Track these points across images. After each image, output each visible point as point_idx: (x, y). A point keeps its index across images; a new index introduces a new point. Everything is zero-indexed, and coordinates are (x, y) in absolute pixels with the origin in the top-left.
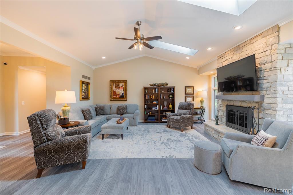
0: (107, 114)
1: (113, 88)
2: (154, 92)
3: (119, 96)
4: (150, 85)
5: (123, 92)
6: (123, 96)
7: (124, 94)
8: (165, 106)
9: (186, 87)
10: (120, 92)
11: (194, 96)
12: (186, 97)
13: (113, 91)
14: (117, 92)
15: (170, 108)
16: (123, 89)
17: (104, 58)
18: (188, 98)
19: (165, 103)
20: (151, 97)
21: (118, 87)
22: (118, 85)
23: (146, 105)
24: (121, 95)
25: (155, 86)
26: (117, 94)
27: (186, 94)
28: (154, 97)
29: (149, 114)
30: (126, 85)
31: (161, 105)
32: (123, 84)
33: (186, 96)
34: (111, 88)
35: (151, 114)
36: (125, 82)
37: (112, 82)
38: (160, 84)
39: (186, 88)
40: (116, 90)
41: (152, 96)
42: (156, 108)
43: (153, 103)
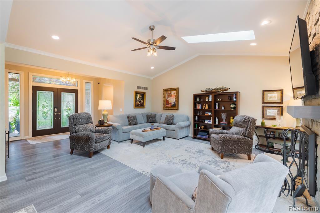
0: (157, 123)
1: (166, 97)
2: (207, 100)
3: (171, 105)
4: (202, 91)
5: (175, 101)
6: (174, 106)
7: (175, 103)
8: (224, 119)
9: (264, 91)
10: (172, 100)
11: (282, 106)
12: (265, 108)
13: (166, 99)
14: (169, 101)
15: (232, 124)
16: (174, 97)
17: (152, 68)
18: (268, 110)
19: (224, 116)
20: (204, 107)
21: (170, 95)
22: (170, 93)
23: (196, 117)
24: (173, 104)
25: (208, 93)
26: (169, 103)
27: (263, 102)
28: (207, 106)
29: (201, 128)
30: (178, 93)
31: (217, 118)
32: (175, 92)
33: (263, 106)
34: (164, 97)
35: (203, 129)
36: (177, 90)
37: (166, 90)
38: (215, 89)
39: (265, 93)
40: (168, 99)
41: (206, 105)
42: (209, 122)
43: (205, 115)
